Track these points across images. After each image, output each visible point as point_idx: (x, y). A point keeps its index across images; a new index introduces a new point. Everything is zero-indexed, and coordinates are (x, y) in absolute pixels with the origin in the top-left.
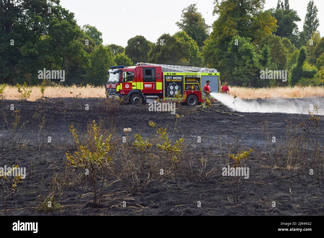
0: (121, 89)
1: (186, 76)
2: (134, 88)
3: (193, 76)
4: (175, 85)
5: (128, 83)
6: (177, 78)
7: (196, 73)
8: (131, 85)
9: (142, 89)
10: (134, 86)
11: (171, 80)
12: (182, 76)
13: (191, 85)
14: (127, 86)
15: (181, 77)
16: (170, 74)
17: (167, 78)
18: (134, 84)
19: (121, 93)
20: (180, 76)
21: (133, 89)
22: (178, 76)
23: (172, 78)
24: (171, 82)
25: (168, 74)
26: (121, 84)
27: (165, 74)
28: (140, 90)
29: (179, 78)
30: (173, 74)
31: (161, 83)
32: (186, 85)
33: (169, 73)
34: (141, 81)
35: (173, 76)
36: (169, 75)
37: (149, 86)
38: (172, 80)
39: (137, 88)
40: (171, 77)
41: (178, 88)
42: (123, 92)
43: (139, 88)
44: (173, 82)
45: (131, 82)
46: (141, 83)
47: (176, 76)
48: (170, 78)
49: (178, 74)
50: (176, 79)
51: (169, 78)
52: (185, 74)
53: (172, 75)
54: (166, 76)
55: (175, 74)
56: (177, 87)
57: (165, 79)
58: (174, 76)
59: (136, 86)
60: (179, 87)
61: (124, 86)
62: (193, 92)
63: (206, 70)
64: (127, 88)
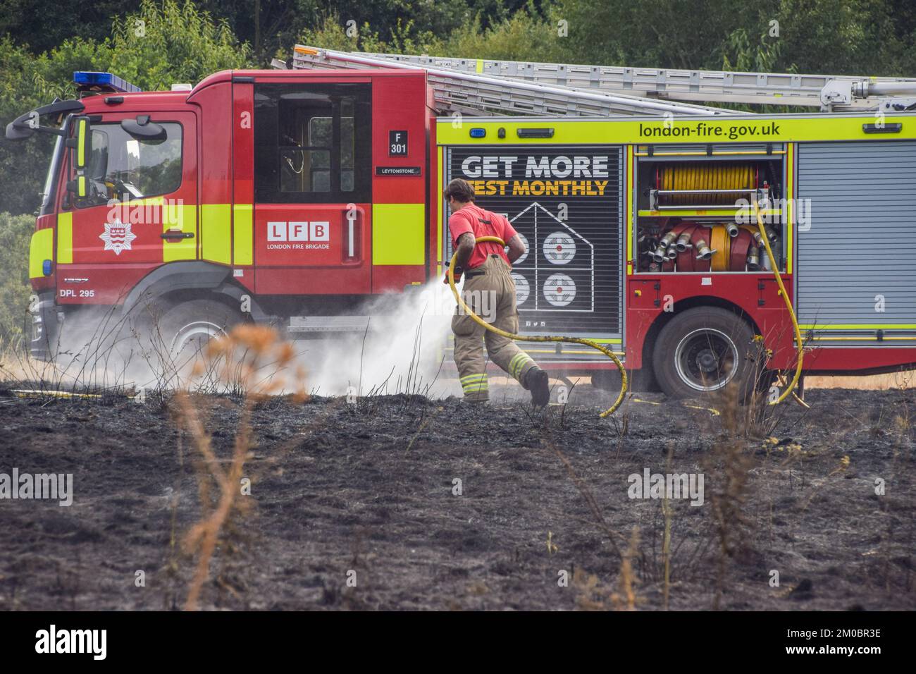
0: (65, 256)
1: (651, 148)
2: (171, 251)
3: (709, 147)
4: (549, 226)
6: (562, 167)
7: (765, 121)
8: (149, 226)
9: (245, 256)
10: (176, 237)
11: (509, 188)
12: (612, 153)
13: (701, 228)
15: (596, 160)
16: (502, 134)
17: (472, 167)
19: (64, 293)
20: (590, 151)
21: (166, 259)
22: (572, 151)
23: (519, 169)
24: (511, 203)
25: (478, 133)
26: (66, 221)
27: (452, 131)
28: (230, 268)
29: (580, 165)
30: (524, 134)
31: (420, 208)
32: (641, 221)
33: (491, 126)
34: (232, 198)
35: (522, 153)
36: (491, 139)
37: (302, 237)
38: (520, 189)
39: (208, 256)
40: (509, 161)
41: (571, 249)
43: (216, 252)
44: (532, 198)
46: (237, 207)
47: (553, 152)
48: (501, 167)
49: (567, 132)
50: (553, 178)
51: (489, 166)
52: (643, 132)
53: (512, 139)
54: (459, 153)
55: (547, 133)
56: (560, 247)
57: (457, 172)
58: (538, 153)
59: (197, 236)
60: (577, 241)
61: (86, 235)
62: (707, 282)
63: (859, 94)
64: (118, 250)
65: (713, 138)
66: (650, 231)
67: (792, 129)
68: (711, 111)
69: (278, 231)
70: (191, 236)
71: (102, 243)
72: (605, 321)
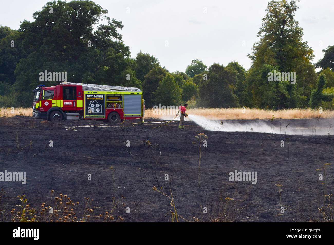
0: (41, 106)
1: (108, 94)
2: (53, 105)
3: (114, 95)
4: (97, 103)
5: (48, 101)
6: (98, 96)
7: (120, 92)
8: (50, 102)
9: (62, 106)
10: (53, 104)
11: (92, 99)
12: (104, 95)
13: (113, 103)
14: (47, 103)
15: (102, 96)
16: (91, 92)
17: (88, 96)
18: (53, 101)
19: (40, 110)
20: (101, 95)
22: (99, 95)
23: (93, 96)
24: (92, 100)
25: (89, 92)
26: (40, 102)
27: (86, 92)
28: (60, 107)
29: (100, 96)
30: (94, 93)
31: (82, 101)
32: (107, 103)
33: (90, 92)
34: (60, 99)
35: (94, 95)
36: (90, 93)
37: (69, 104)
38: (93, 99)
39: (57, 106)
40: (92, 96)
41: (99, 106)
42: (42, 109)
43: (58, 105)
44: (95, 100)
45: (51, 100)
46: (61, 100)
47: (97, 95)
48: (91, 96)
49: (99, 92)
50: (97, 98)
51: (90, 96)
52: (107, 93)
53: (92, 93)
54: (86, 95)
55: (96, 93)
56: (98, 105)
57: (86, 97)
58: (95, 95)
59: (56, 104)
60: (100, 105)
61: (43, 103)
62: (114, 109)
63: (129, 89)
64: (47, 105)
65: (115, 94)
66: (108, 104)
67: (123, 93)
68: (111, 90)
69: (66, 103)
70: (55, 104)
71: (45, 104)
72: (103, 114)
